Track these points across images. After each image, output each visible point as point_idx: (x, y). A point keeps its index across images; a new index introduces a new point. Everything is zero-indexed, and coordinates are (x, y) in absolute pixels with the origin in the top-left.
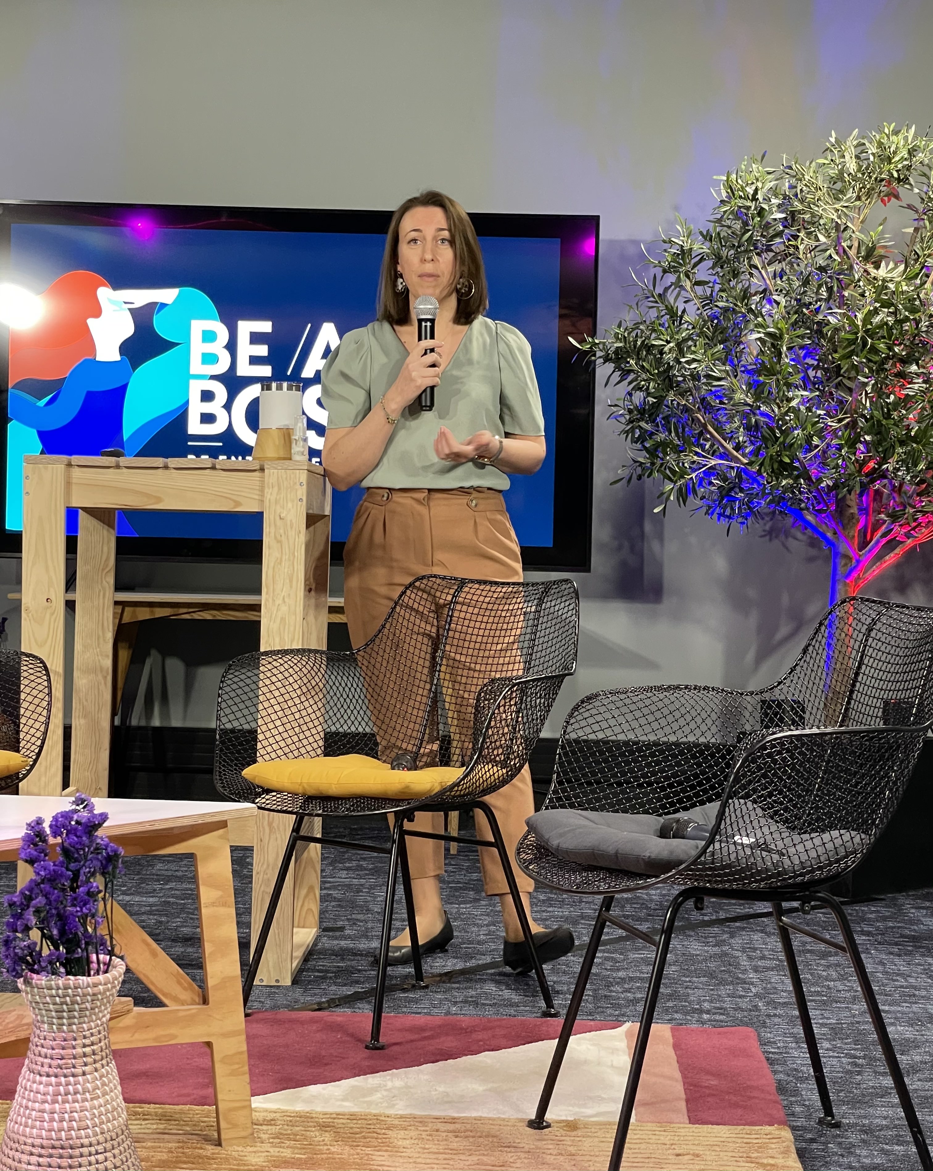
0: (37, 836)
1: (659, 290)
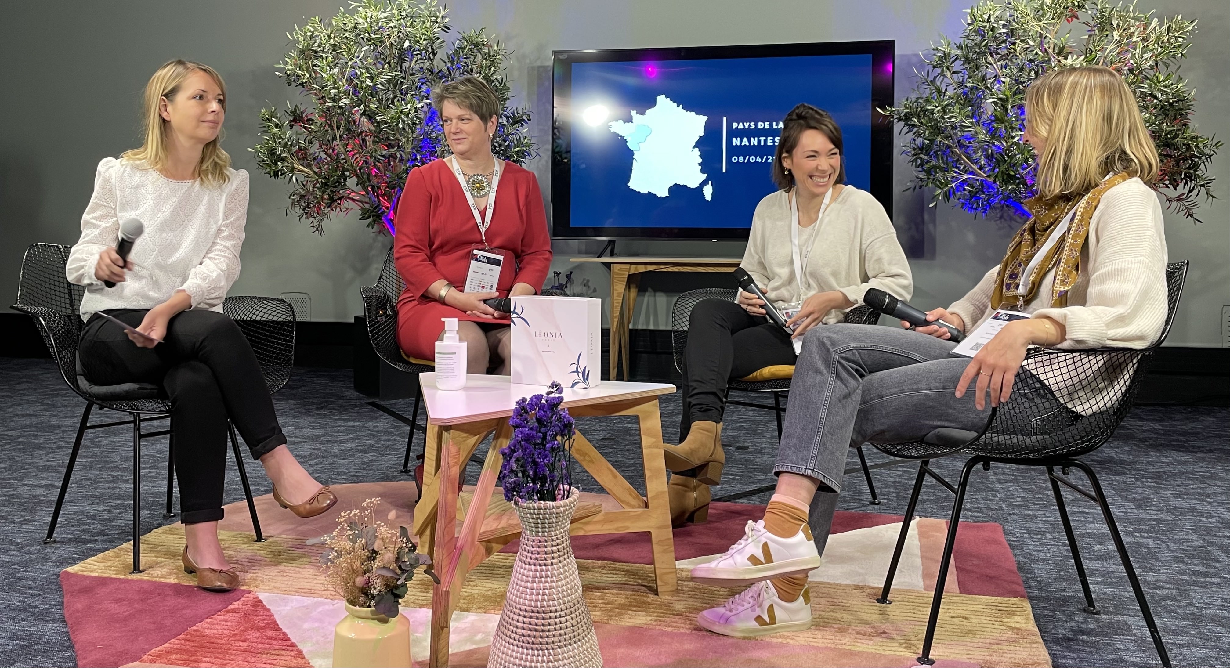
0: (522, 410)
1: (931, 78)
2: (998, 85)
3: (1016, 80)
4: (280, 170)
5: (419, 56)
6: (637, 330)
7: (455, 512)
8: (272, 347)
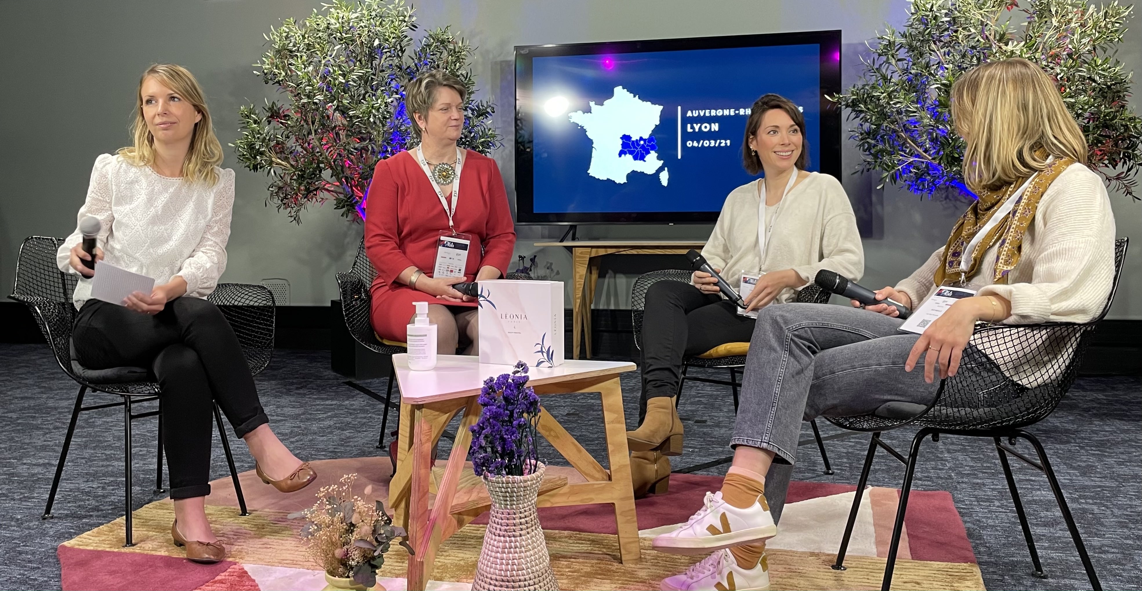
0: (490, 389)
1: (876, 66)
2: (941, 71)
3: (958, 66)
4: (260, 164)
5: (388, 54)
6: (598, 310)
7: (428, 486)
8: (253, 331)
